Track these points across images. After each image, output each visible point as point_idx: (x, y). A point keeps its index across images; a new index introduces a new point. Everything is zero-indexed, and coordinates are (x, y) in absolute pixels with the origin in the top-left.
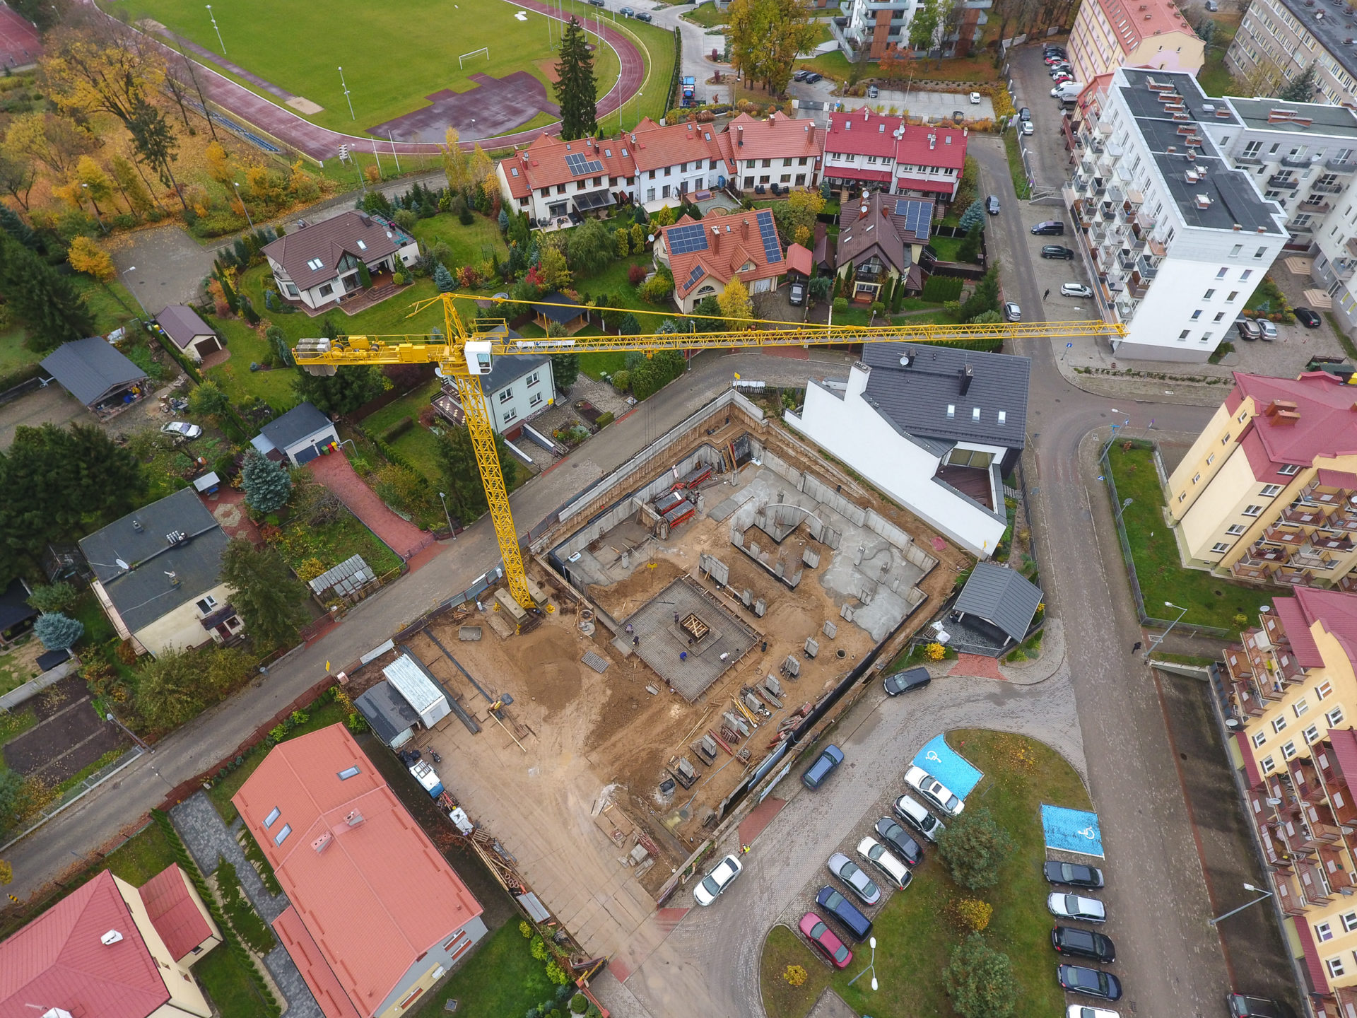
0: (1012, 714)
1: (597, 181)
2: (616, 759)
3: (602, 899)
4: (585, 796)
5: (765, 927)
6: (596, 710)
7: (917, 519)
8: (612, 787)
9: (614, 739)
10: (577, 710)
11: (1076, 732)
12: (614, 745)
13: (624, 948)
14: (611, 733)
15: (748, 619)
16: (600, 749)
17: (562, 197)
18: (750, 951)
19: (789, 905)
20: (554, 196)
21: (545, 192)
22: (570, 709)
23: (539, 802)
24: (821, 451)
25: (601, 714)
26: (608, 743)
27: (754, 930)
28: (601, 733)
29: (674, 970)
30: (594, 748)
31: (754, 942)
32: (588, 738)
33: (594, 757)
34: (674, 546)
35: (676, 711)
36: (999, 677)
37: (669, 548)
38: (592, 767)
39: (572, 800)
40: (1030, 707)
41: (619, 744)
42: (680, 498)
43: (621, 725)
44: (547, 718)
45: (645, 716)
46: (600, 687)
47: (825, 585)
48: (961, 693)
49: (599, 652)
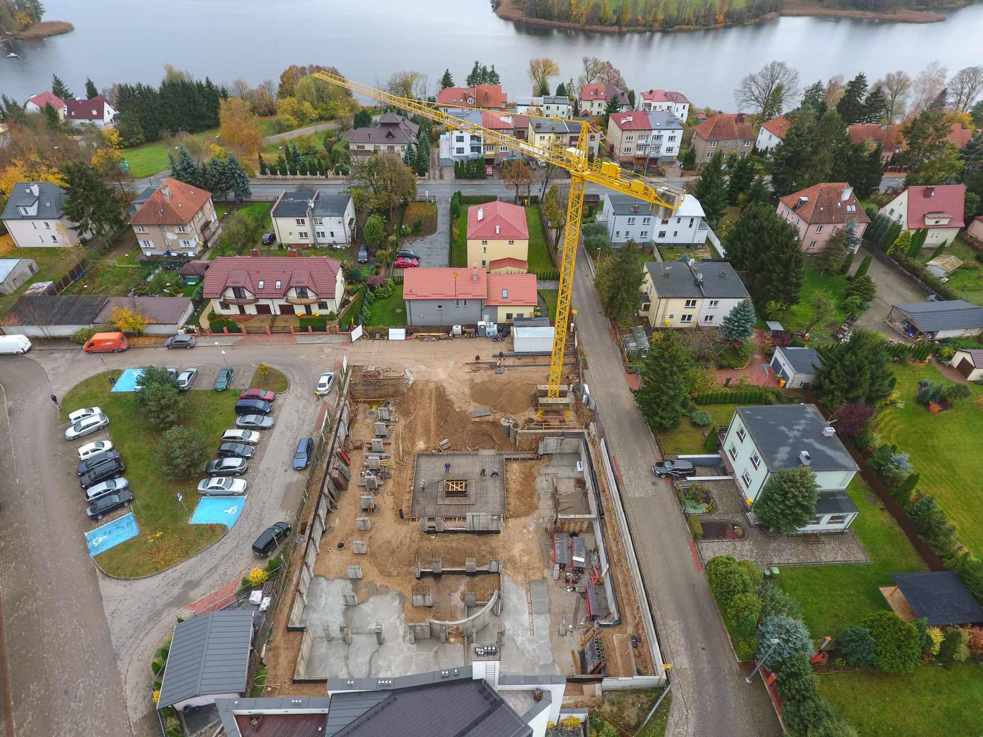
2: (422, 393)
4: (418, 372)
5: (291, 387)
8: (411, 383)
9: (434, 401)
12: (430, 399)
14: (438, 404)
16: (434, 391)
18: (293, 378)
19: (286, 399)
22: (467, 391)
23: (435, 358)
25: (450, 400)
26: (434, 396)
27: (297, 384)
28: (440, 395)
30: (437, 388)
31: (293, 381)
32: (444, 388)
33: (432, 385)
35: (421, 445)
36: (193, 606)
37: (538, 525)
38: (428, 382)
39: (423, 367)
40: (158, 600)
41: (428, 401)
42: (575, 558)
43: (438, 410)
44: (472, 380)
45: (433, 428)
46: (465, 407)
47: (393, 593)
48: (224, 568)
49: (487, 418)
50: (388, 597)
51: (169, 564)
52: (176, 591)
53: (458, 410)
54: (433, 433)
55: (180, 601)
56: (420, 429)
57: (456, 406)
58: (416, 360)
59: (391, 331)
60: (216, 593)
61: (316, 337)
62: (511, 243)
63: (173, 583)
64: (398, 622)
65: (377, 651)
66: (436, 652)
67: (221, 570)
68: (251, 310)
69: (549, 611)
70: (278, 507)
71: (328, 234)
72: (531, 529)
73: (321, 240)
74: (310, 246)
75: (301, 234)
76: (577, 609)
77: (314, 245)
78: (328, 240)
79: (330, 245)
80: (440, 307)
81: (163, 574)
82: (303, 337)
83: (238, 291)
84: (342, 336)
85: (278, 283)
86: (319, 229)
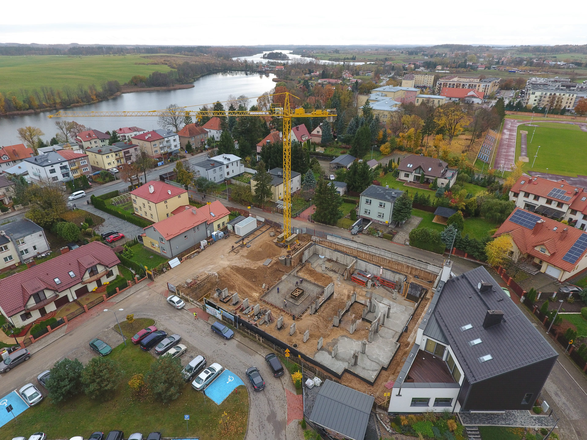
1: (560, 205)
2: (228, 275)
4: (213, 269)
5: (156, 319)
6: (247, 266)
8: (216, 274)
9: (238, 275)
10: (247, 262)
12: (234, 274)
13: (157, 284)
14: (241, 274)
15: (309, 312)
16: (232, 270)
17: (535, 202)
18: (148, 315)
19: (163, 325)
20: (531, 199)
21: (527, 195)
22: (247, 260)
23: (211, 260)
25: (246, 268)
26: (235, 273)
27: (155, 316)
28: (238, 270)
29: (147, 297)
30: (232, 268)
31: (151, 316)
32: (236, 266)
33: (229, 269)
34: (342, 283)
35: (256, 295)
36: (289, 420)
37: (340, 281)
39: (212, 266)
41: (235, 276)
42: (368, 276)
43: (244, 276)
44: (243, 256)
45: (251, 285)
46: (257, 266)
47: (340, 338)
48: (273, 396)
49: (272, 262)
50: (341, 341)
51: (244, 425)
52: (270, 427)
53: (256, 268)
54: (254, 287)
55: (279, 427)
56: (247, 290)
57: (252, 267)
58: (203, 266)
59: (170, 262)
60: (289, 405)
61: (125, 293)
62: (179, 197)
63: (262, 427)
64: (357, 342)
65: (367, 356)
66: (381, 336)
67: (273, 398)
68: (51, 308)
69: (383, 297)
70: (250, 357)
71: (31, 249)
72: (340, 283)
73: (26, 256)
74: (17, 265)
75: (6, 259)
76: (387, 290)
77: (20, 263)
78: (32, 253)
79: (35, 257)
80: (185, 237)
81: (249, 432)
82: (115, 298)
83: (37, 296)
84: (142, 282)
85: (71, 273)
86: (22, 248)
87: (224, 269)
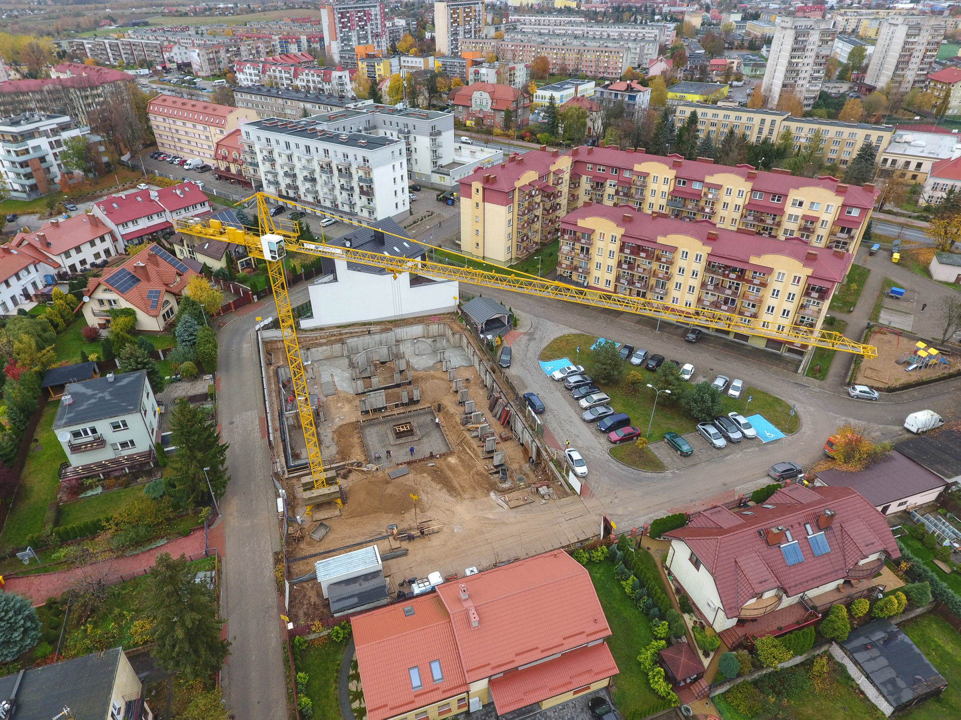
0: (542, 339)
2: (473, 488)
3: (562, 519)
4: (491, 508)
5: (607, 456)
6: (434, 485)
7: (414, 318)
10: (427, 493)
11: (561, 326)
12: (462, 487)
15: (415, 408)
16: (462, 493)
18: (616, 466)
19: (600, 443)
22: (424, 497)
23: (482, 533)
24: (338, 327)
25: (437, 484)
27: (608, 461)
28: (451, 489)
29: (616, 501)
30: (460, 495)
31: (613, 463)
32: (451, 495)
35: (452, 460)
36: (521, 334)
37: (333, 421)
40: (542, 332)
44: (422, 511)
46: (418, 477)
57: (429, 478)
58: (504, 523)
87: (473, 498)
